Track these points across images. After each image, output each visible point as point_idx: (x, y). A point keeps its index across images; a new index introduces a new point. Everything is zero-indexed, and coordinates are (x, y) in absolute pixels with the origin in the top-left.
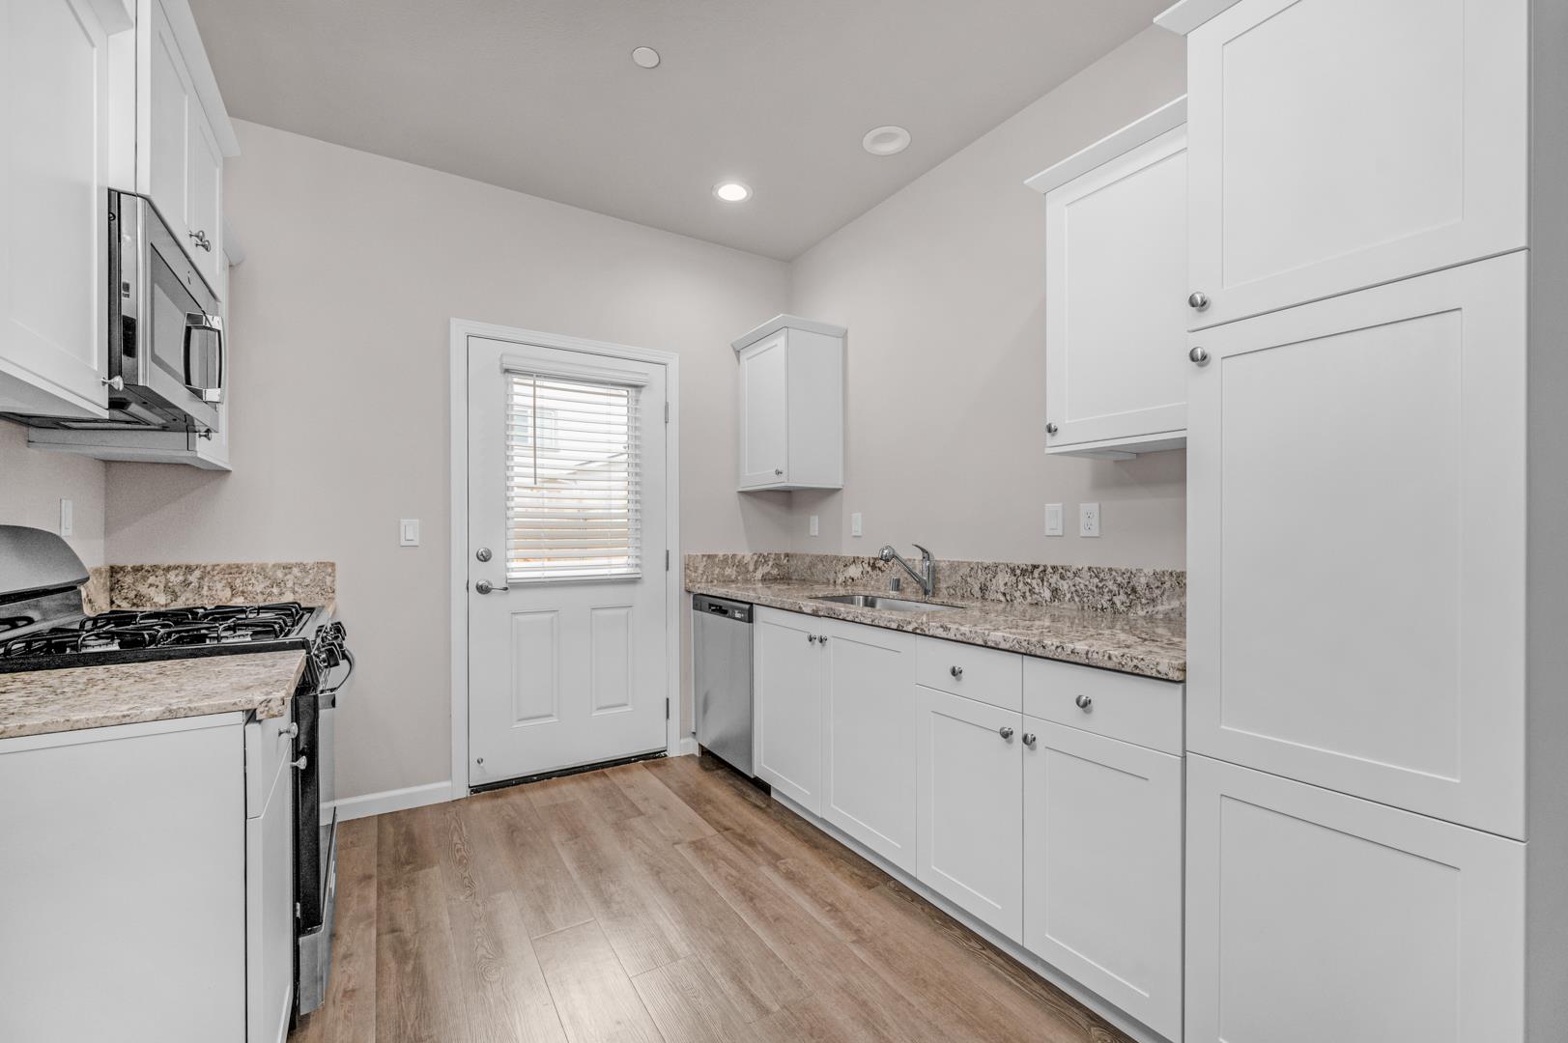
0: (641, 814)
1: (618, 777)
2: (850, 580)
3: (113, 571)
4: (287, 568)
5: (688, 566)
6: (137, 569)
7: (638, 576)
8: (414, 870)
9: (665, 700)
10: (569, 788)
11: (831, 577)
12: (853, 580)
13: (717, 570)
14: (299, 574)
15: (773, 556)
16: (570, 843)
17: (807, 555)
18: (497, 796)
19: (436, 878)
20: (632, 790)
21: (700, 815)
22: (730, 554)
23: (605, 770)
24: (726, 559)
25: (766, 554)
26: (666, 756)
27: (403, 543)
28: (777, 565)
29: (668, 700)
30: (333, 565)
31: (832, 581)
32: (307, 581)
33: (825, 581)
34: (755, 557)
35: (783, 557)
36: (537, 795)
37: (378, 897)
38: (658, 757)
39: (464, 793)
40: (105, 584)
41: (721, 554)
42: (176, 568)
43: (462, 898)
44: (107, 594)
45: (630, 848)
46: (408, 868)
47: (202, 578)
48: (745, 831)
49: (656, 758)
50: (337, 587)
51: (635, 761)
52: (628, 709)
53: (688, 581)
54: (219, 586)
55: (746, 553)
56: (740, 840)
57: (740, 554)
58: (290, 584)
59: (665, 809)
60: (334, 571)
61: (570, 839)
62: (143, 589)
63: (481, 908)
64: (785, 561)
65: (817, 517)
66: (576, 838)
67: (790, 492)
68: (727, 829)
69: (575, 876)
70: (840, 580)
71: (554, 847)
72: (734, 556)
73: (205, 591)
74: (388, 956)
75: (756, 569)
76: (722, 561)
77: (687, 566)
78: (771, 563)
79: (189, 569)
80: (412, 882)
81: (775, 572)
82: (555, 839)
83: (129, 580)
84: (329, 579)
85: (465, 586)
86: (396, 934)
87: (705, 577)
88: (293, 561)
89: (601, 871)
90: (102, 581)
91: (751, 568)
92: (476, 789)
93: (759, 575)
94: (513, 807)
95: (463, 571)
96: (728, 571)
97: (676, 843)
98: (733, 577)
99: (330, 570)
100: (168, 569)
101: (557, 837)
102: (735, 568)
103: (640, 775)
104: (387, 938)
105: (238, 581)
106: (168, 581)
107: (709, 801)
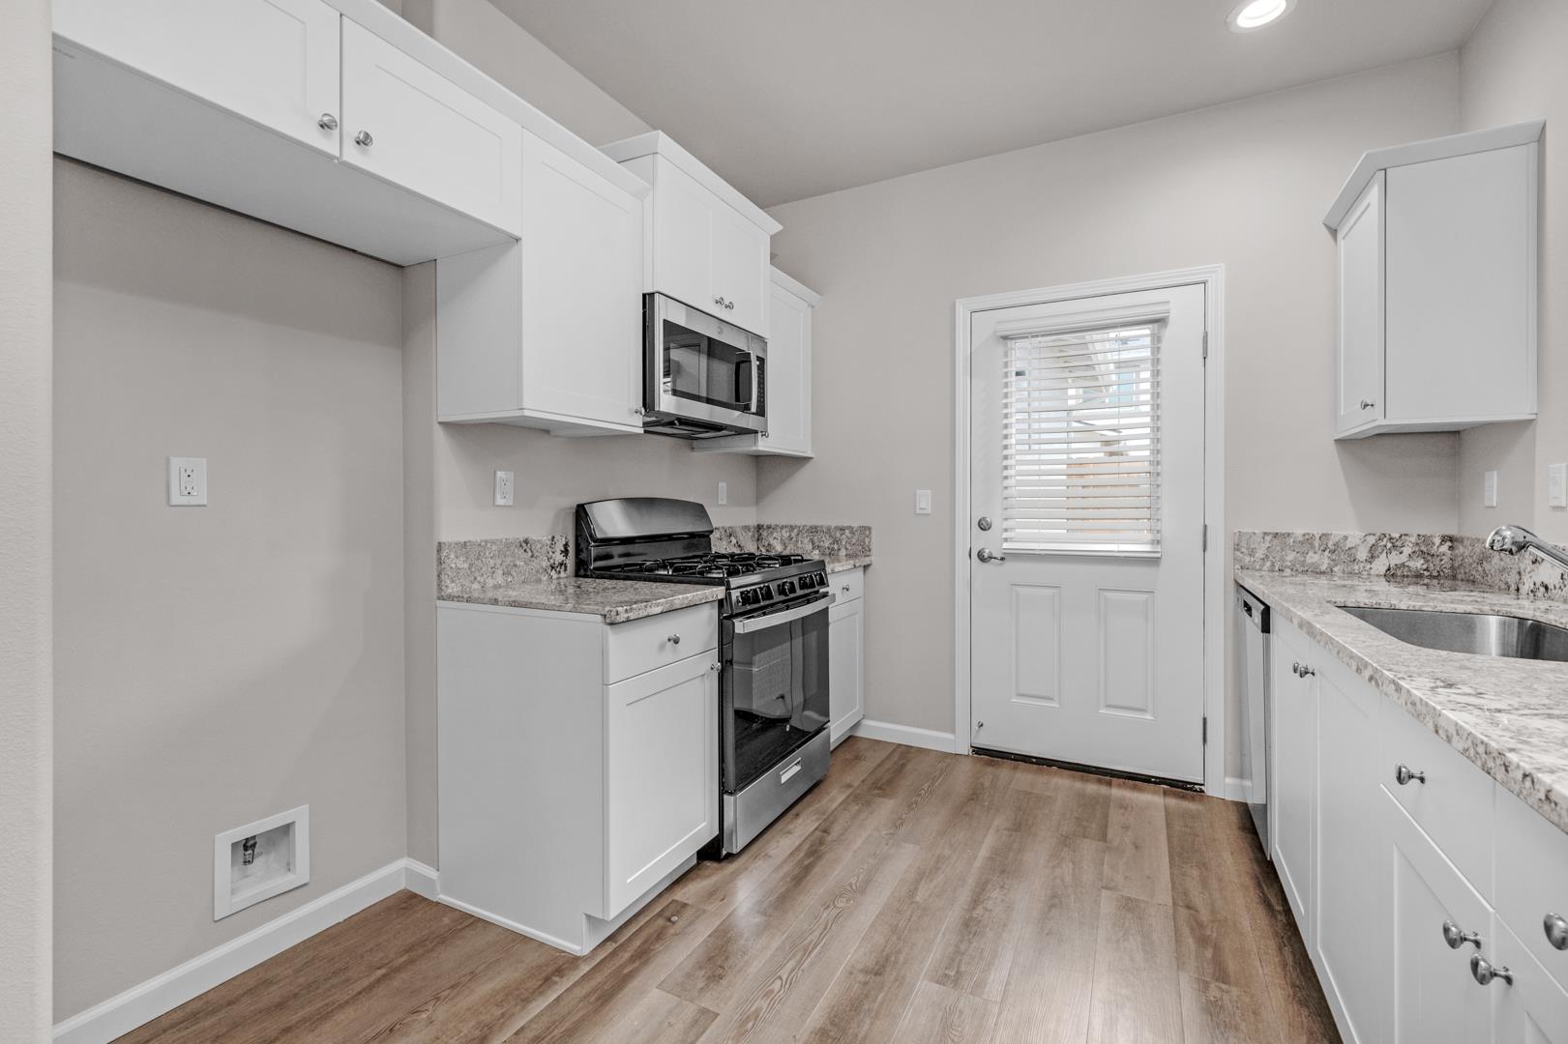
0: (1103, 837)
1: (1118, 792)
2: (1542, 589)
3: (759, 527)
4: (842, 529)
5: (1239, 545)
6: (769, 527)
7: (1159, 555)
8: (879, 796)
9: (1202, 721)
10: (1062, 782)
11: (1512, 579)
12: (1546, 588)
13: (1291, 556)
14: (849, 535)
15: (1413, 539)
16: (1005, 832)
17: (1479, 540)
18: (990, 764)
19: (886, 808)
20: (1123, 811)
21: (1172, 874)
22: (1317, 532)
23: (1114, 780)
24: (1308, 540)
25: (1394, 535)
26: (1202, 791)
27: (918, 511)
28: (1426, 555)
29: (1205, 719)
30: (870, 529)
31: (1513, 587)
32: (854, 541)
33: (1503, 586)
34: (1372, 540)
35: (1437, 541)
36: (1024, 777)
37: (841, 804)
38: (1191, 789)
39: (965, 750)
40: (753, 536)
41: (1299, 532)
42: (786, 527)
43: (883, 833)
44: (755, 543)
45: (1053, 867)
46: (876, 792)
47: (798, 535)
48: (1212, 921)
49: (1187, 789)
50: (873, 547)
51: (1155, 783)
52: (1149, 717)
53: (1237, 566)
54: (806, 541)
55: (1352, 531)
56: (1192, 929)
57: (1337, 533)
58: (844, 543)
59: (1137, 847)
60: (870, 533)
61: (1009, 830)
62: (772, 542)
63: (887, 847)
64: (1444, 548)
65: (1495, 473)
66: (1015, 831)
67: (1458, 432)
68: (1189, 907)
69: (978, 864)
70: (1525, 589)
71: (988, 829)
72: (1324, 536)
73: (799, 545)
74: (806, 846)
75: (1372, 557)
76: (1301, 542)
77: (1237, 548)
78: (1407, 550)
79: (792, 528)
80: (868, 803)
81: (1418, 564)
82: (996, 823)
83: (765, 534)
84: (867, 540)
85: (968, 553)
86: (825, 834)
87: (1268, 564)
88: (846, 525)
89: (1003, 872)
90: (750, 534)
91: (1362, 554)
92: (978, 751)
93: (1380, 565)
94: (992, 780)
95: (966, 538)
96: (1312, 558)
97: (1106, 888)
98: (1323, 568)
99: (867, 533)
100: (782, 528)
101: (1000, 821)
102: (1327, 553)
103: (1153, 800)
104: (818, 833)
105: (815, 538)
106: (782, 536)
107: (1203, 866)
